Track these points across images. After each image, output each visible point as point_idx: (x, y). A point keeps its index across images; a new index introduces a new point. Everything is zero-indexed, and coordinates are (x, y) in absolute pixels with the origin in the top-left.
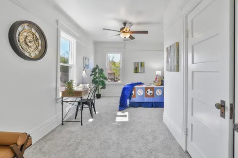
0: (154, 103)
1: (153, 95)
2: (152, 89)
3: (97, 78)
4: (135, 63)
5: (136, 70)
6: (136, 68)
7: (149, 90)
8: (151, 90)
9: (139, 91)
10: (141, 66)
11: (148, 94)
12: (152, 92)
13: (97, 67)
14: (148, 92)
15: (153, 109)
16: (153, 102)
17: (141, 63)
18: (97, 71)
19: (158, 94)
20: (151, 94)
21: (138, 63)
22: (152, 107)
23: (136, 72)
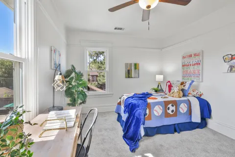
0: (176, 126)
1: (176, 113)
2: (175, 103)
3: (74, 87)
4: (126, 65)
5: (129, 74)
6: (129, 71)
7: (170, 106)
8: (173, 106)
9: (157, 108)
10: (135, 68)
11: (169, 112)
12: (174, 108)
13: (73, 69)
14: (169, 109)
15: (176, 134)
16: (175, 124)
17: (135, 65)
18: (73, 75)
19: (182, 112)
20: (173, 111)
21: (131, 64)
22: (176, 131)
23: (129, 77)
